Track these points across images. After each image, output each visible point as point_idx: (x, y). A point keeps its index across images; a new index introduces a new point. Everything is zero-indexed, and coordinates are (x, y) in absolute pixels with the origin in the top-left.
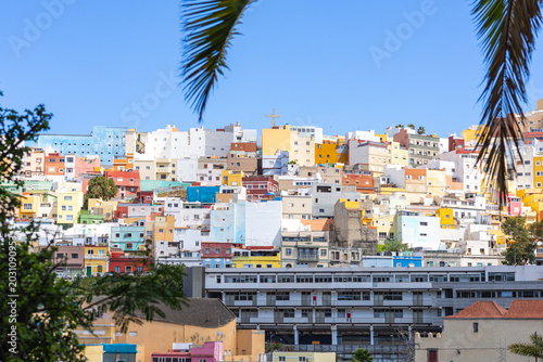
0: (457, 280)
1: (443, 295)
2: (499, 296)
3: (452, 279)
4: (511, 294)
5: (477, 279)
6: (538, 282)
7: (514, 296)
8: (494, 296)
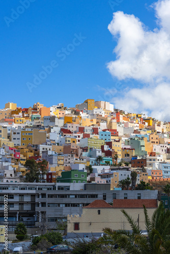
0: (41, 189)
1: (40, 197)
2: (69, 197)
3: (39, 189)
4: (74, 196)
5: (51, 189)
6: (79, 191)
7: (76, 197)
8: (66, 197)
